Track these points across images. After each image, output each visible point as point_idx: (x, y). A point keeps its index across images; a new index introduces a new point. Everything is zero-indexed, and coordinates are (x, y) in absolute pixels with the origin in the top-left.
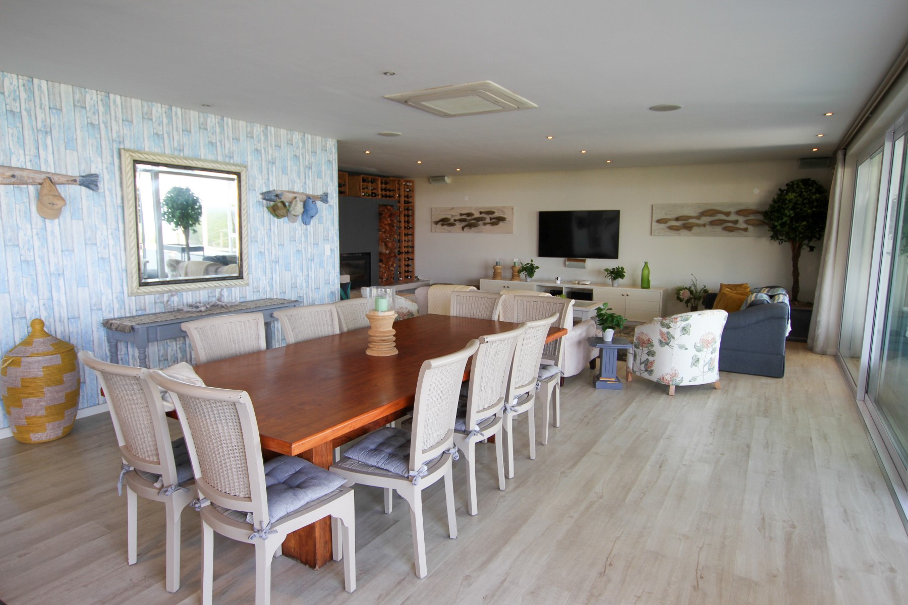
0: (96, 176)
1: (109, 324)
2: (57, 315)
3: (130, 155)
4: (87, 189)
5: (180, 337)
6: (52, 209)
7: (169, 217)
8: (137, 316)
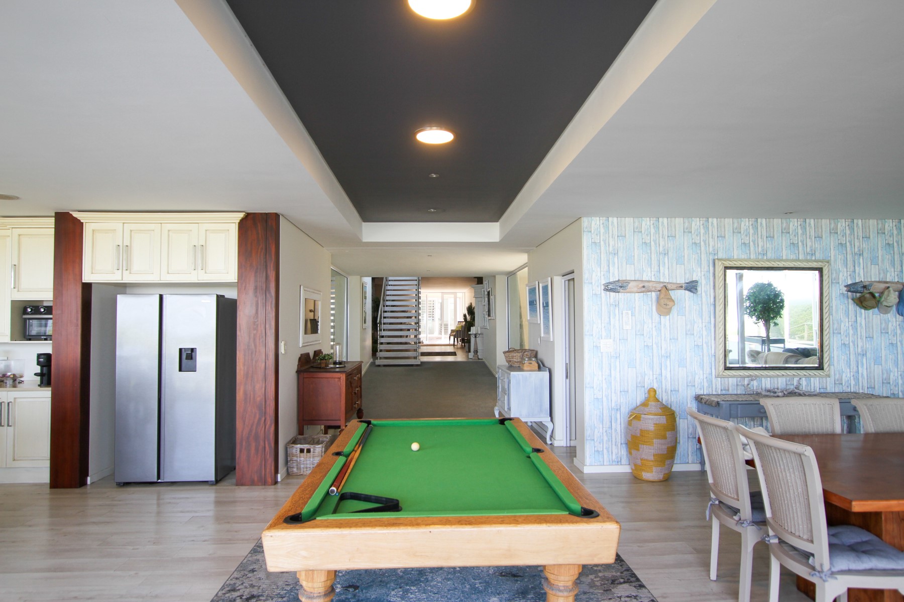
0: (696, 282)
1: (699, 399)
2: (664, 387)
3: (722, 263)
4: (689, 292)
5: (757, 417)
6: (665, 309)
7: (751, 311)
8: (721, 394)
